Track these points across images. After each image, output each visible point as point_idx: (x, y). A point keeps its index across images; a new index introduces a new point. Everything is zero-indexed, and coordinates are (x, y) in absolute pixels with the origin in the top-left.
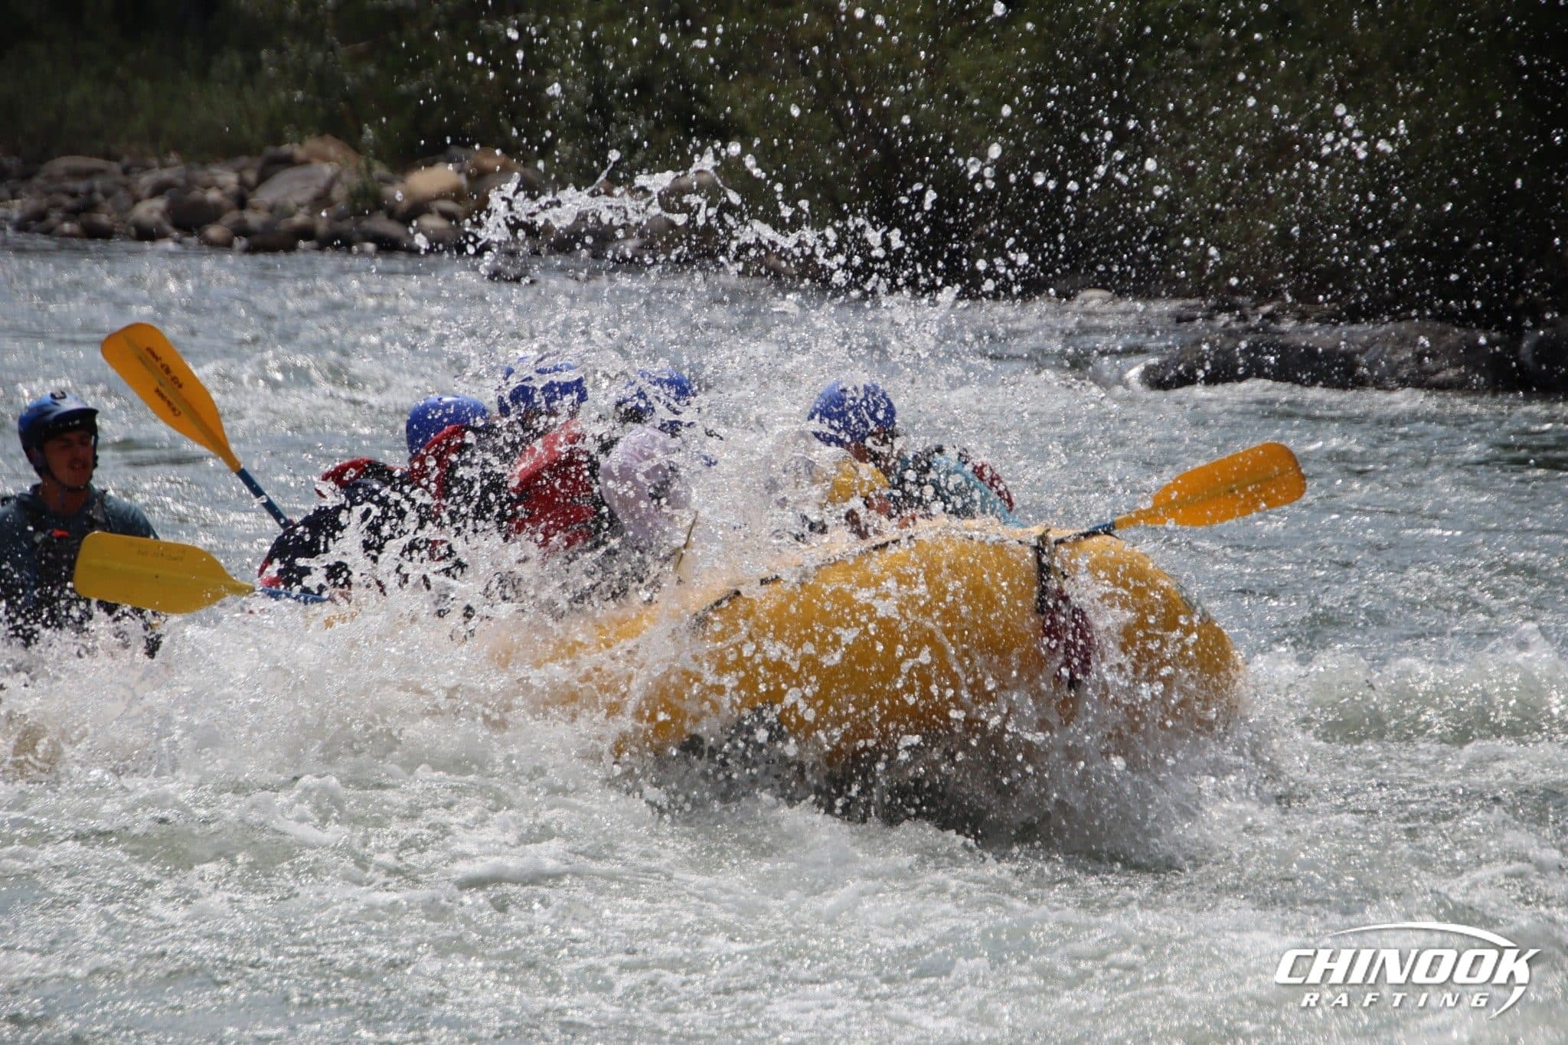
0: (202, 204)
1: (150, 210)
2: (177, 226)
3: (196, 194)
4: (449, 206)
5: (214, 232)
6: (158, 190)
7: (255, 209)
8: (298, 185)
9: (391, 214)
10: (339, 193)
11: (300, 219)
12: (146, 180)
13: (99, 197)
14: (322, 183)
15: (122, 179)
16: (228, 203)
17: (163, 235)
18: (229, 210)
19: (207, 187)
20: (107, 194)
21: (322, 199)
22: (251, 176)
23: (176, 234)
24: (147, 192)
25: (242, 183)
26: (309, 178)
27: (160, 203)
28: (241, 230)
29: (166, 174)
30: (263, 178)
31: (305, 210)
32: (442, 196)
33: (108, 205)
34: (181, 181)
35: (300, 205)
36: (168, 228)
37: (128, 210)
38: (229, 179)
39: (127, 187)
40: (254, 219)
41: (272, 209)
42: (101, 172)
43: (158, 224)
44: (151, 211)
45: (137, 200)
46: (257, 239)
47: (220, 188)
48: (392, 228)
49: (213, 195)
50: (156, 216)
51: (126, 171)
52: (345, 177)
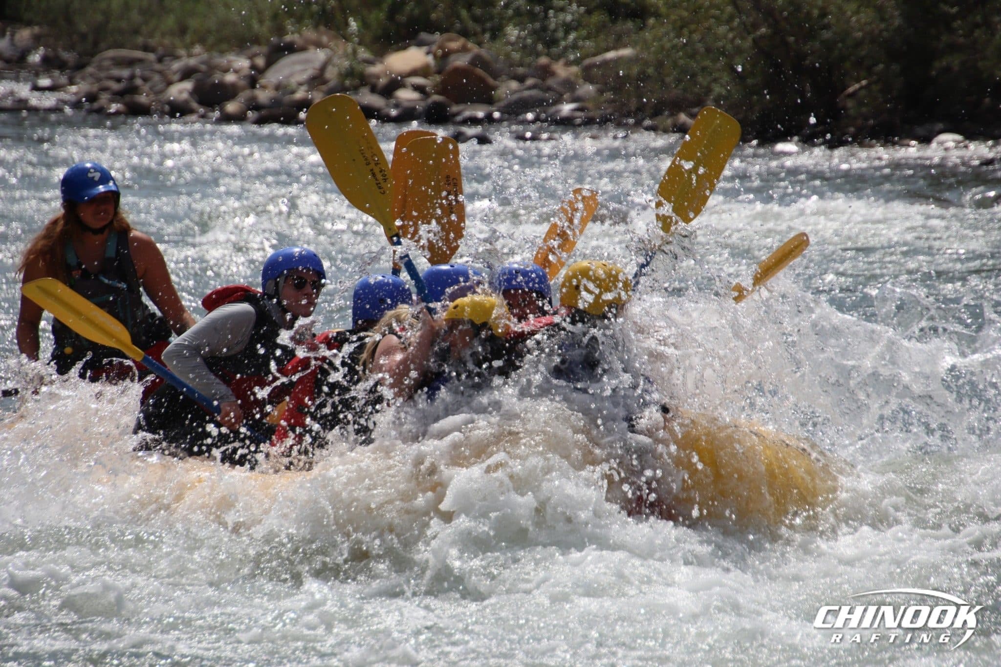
0: (222, 86)
1: (180, 90)
2: (201, 103)
3: (217, 78)
4: (419, 80)
5: (231, 107)
6: (186, 74)
7: (264, 87)
8: (298, 68)
9: (374, 90)
10: (331, 74)
11: (300, 95)
12: (176, 65)
13: (138, 82)
14: (317, 65)
15: (158, 67)
16: (242, 83)
17: (191, 111)
18: (243, 89)
19: (226, 71)
20: (145, 79)
21: (317, 80)
22: (260, 62)
23: (202, 110)
24: (176, 77)
25: (253, 67)
26: (307, 61)
27: (188, 85)
28: (253, 104)
29: (192, 62)
30: (271, 62)
31: (304, 88)
32: (414, 73)
33: (146, 87)
34: (203, 67)
35: (301, 84)
36: (194, 105)
37: (162, 92)
38: (242, 63)
39: (160, 72)
40: (263, 96)
41: (278, 87)
42: (140, 61)
43: (186, 102)
44: (181, 92)
45: (170, 83)
46: (263, 112)
47: (236, 71)
48: (375, 100)
49: (230, 78)
50: (185, 96)
51: (160, 60)
52: (336, 60)
